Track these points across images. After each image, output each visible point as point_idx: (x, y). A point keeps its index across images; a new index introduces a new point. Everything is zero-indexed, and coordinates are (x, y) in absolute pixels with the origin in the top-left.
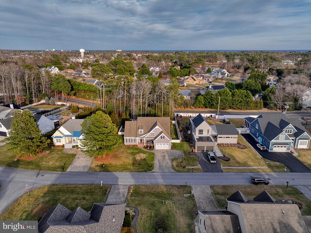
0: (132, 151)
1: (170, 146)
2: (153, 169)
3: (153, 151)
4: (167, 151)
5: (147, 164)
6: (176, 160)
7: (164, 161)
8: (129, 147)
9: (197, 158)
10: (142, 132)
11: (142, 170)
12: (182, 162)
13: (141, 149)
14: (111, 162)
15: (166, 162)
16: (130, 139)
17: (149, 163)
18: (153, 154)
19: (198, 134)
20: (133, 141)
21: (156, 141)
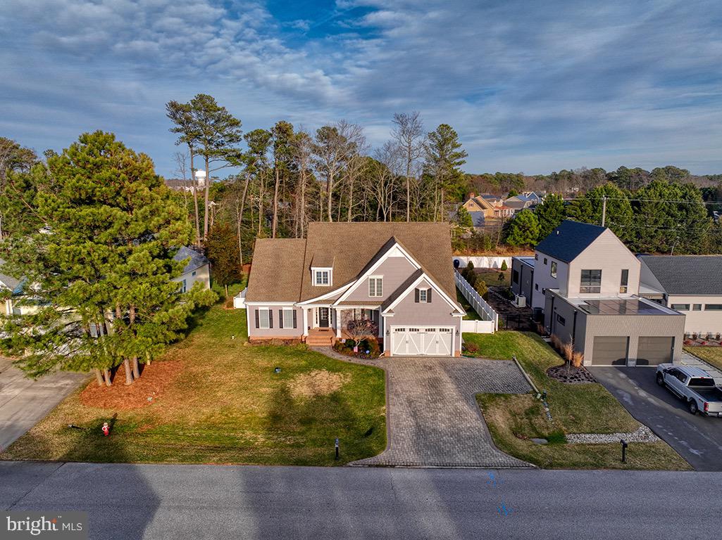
0: (276, 362)
1: (457, 342)
2: (382, 444)
3: (379, 363)
4: (443, 363)
5: (348, 420)
6: (501, 401)
7: (440, 405)
8: (265, 347)
9: (606, 393)
10: (326, 280)
11: (320, 450)
12: (533, 412)
13: (321, 355)
14: (155, 407)
15: (450, 408)
16: (271, 311)
17: (360, 414)
18: (381, 373)
19: (579, 291)
20: (287, 319)
21: (391, 312)
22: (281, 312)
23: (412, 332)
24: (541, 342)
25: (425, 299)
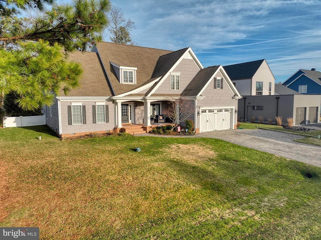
1: (235, 118)
16: (84, 107)
19: (255, 94)
21: (201, 95)
22: (94, 107)
23: (210, 113)
25: (219, 87)
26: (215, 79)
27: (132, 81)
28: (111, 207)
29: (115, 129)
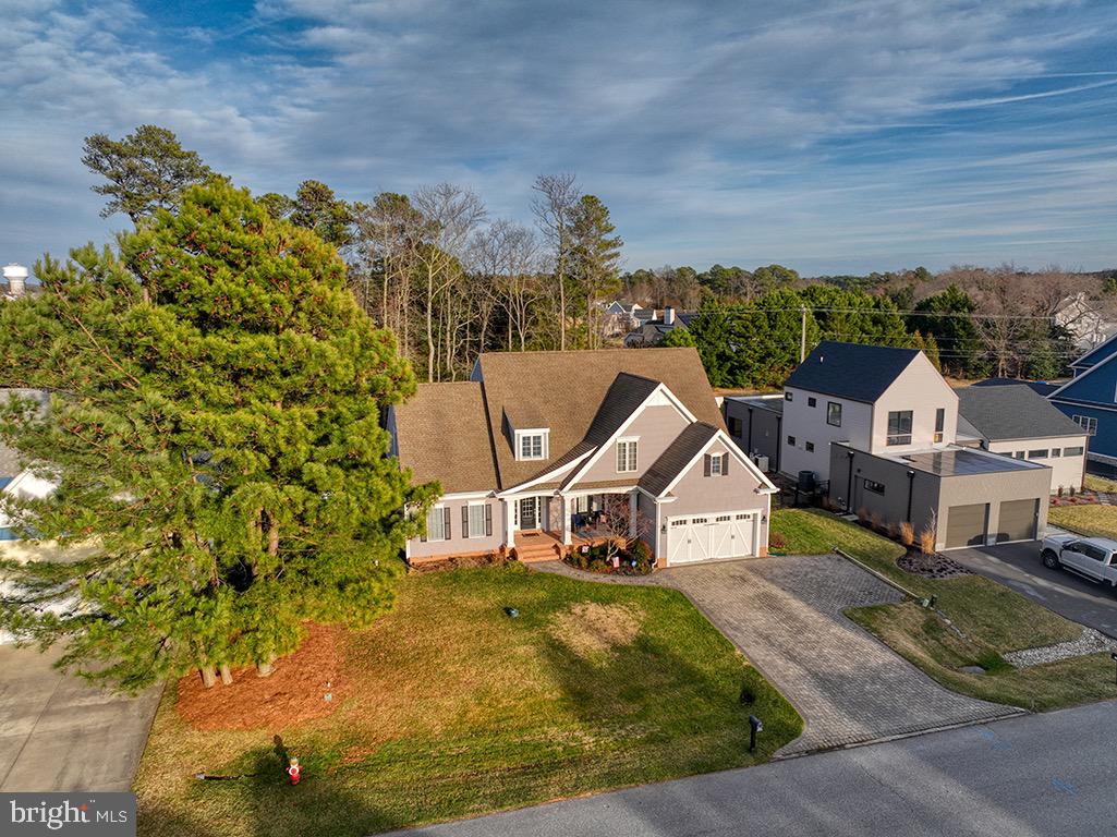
1: (763, 533)
5: (696, 681)
6: (884, 618)
10: (538, 452)
12: (933, 627)
16: (447, 510)
18: (678, 596)
19: (885, 443)
20: (476, 521)
21: (669, 495)
22: (465, 510)
23: (697, 525)
24: (845, 522)
25: (718, 471)
26: (707, 457)
27: (539, 454)
28: (437, 708)
29: (502, 549)
